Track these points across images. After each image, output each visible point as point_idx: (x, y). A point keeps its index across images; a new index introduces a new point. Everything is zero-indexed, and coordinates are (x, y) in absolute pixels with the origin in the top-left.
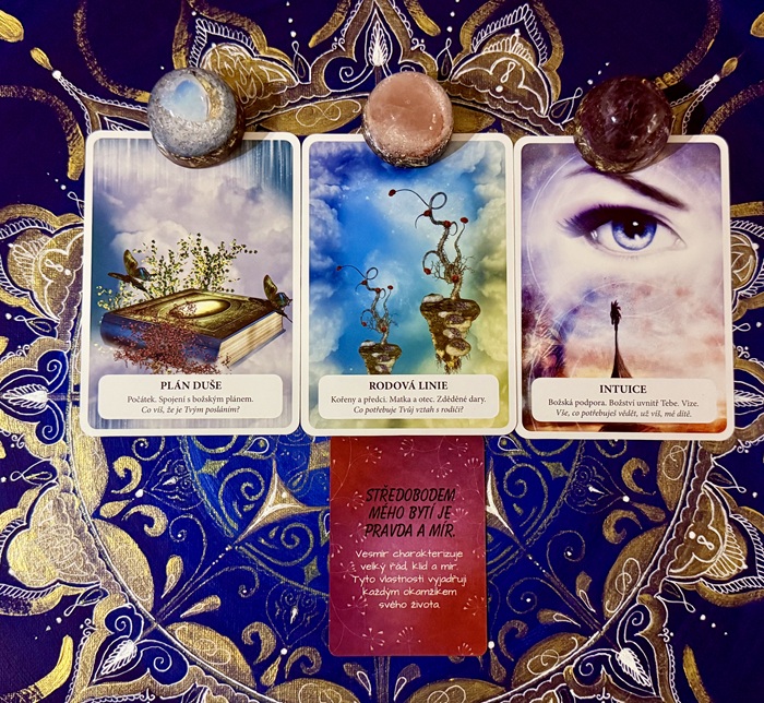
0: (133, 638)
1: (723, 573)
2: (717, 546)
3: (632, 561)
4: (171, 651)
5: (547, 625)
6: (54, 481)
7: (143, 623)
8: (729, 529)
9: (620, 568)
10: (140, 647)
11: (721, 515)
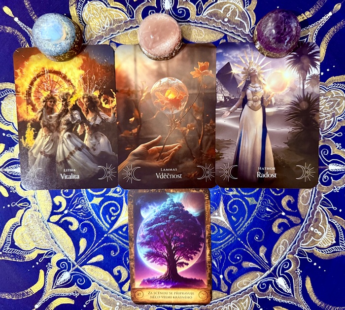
0: (68, 271)
1: (324, 245)
2: (323, 233)
3: (285, 241)
4: (84, 277)
5: (246, 268)
6: (30, 206)
7: (72, 265)
8: (328, 226)
9: (280, 244)
10: (71, 274)
11: (325, 220)
